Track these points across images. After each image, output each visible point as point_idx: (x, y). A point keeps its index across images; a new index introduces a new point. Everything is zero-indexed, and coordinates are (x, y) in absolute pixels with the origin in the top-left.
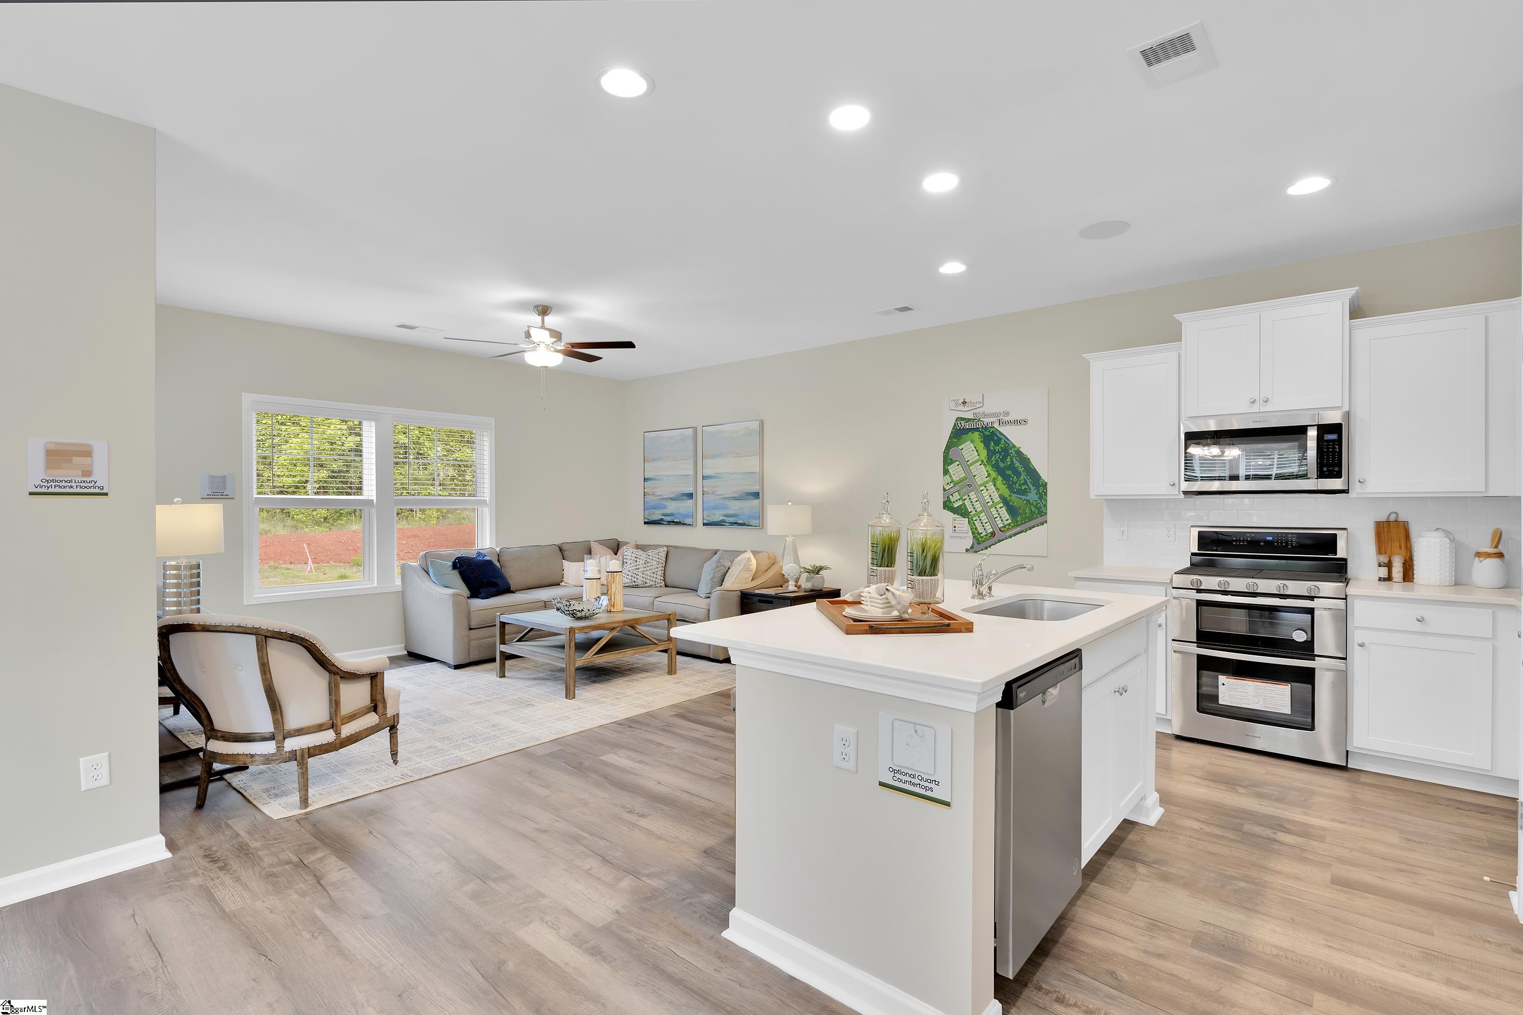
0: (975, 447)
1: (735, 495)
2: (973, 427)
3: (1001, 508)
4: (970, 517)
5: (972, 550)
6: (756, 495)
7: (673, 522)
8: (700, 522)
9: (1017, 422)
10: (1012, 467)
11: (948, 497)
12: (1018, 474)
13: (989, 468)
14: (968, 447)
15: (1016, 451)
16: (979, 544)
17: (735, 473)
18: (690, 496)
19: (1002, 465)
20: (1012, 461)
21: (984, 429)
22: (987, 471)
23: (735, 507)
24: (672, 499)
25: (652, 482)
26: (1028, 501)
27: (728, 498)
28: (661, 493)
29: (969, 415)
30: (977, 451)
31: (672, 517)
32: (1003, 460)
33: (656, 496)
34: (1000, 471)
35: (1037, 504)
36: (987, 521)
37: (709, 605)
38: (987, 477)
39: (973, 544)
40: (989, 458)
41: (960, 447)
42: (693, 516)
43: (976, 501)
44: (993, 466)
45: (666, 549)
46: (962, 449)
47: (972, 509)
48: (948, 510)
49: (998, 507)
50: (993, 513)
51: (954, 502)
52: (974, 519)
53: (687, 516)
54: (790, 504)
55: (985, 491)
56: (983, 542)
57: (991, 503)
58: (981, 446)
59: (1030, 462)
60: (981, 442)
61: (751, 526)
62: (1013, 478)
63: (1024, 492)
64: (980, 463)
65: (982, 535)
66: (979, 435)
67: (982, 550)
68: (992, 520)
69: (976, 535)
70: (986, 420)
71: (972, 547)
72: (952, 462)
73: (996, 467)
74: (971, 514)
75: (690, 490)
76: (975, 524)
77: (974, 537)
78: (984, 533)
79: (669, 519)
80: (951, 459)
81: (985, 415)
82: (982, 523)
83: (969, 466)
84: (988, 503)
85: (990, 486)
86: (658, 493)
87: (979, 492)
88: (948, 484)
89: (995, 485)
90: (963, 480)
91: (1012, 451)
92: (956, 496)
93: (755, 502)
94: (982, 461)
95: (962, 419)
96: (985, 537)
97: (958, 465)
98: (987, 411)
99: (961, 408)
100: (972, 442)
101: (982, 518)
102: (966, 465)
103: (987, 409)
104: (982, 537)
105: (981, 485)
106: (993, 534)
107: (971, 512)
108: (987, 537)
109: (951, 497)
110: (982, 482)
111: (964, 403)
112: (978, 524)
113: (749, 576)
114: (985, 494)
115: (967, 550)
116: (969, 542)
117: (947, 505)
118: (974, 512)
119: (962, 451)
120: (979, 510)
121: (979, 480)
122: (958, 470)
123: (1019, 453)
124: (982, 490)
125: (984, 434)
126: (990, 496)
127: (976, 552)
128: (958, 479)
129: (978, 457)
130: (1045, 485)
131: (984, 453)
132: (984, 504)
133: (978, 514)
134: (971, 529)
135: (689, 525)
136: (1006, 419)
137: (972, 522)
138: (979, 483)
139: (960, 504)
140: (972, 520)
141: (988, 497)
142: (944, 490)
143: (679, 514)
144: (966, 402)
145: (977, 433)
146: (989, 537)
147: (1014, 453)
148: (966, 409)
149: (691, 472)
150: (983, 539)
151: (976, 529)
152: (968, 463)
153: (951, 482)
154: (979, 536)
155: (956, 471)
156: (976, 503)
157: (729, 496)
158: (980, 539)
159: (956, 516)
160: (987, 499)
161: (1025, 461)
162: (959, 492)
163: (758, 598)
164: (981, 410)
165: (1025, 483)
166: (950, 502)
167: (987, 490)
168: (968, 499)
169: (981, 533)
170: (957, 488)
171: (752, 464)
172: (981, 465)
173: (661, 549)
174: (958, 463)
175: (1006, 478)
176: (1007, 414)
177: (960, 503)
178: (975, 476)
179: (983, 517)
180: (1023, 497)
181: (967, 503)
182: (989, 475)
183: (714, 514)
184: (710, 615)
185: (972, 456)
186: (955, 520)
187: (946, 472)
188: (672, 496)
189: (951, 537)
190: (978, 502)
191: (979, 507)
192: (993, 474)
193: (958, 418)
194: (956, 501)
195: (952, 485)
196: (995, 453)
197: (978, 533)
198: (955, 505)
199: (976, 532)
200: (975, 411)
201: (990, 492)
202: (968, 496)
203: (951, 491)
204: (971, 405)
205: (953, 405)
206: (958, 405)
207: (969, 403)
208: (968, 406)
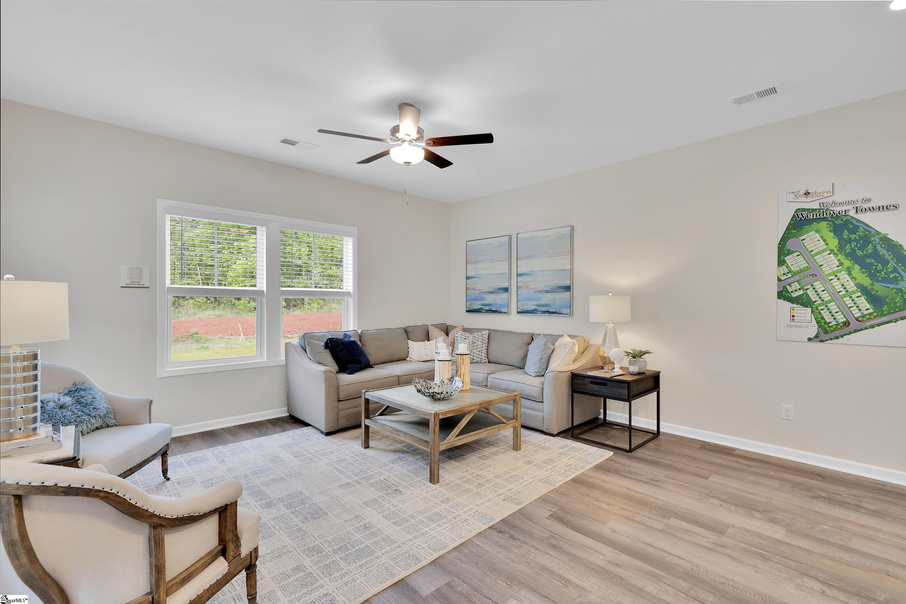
0: (821, 237)
1: (547, 289)
2: (818, 217)
3: (858, 297)
4: (814, 306)
5: (817, 339)
6: (568, 288)
7: (491, 310)
8: (514, 310)
9: (882, 208)
10: (875, 255)
11: (784, 287)
13: (841, 257)
14: (813, 237)
15: (881, 238)
16: (826, 333)
17: (547, 271)
18: (506, 290)
19: (860, 252)
20: (875, 248)
21: (834, 218)
22: (839, 260)
23: (547, 299)
24: (490, 293)
25: (473, 279)
27: (541, 291)
28: (480, 288)
29: (815, 205)
30: (824, 240)
31: (490, 307)
32: (863, 248)
33: (476, 290)
34: (858, 260)
36: (838, 310)
37: (543, 383)
38: (838, 266)
39: (818, 333)
40: (841, 248)
41: (801, 238)
42: (508, 306)
43: (823, 291)
44: (847, 255)
45: (487, 332)
46: (803, 240)
47: (817, 299)
48: (784, 300)
49: (854, 296)
50: (847, 303)
51: (792, 292)
52: (820, 308)
53: (503, 306)
54: (610, 294)
55: (835, 280)
56: (832, 331)
57: (844, 292)
58: (830, 236)
60: (830, 231)
61: (562, 314)
62: (877, 266)
64: (829, 252)
65: (830, 325)
66: (827, 224)
67: (831, 339)
68: (844, 309)
69: (823, 324)
70: (837, 209)
71: (817, 336)
72: (789, 253)
73: (852, 256)
74: (815, 303)
75: (506, 285)
76: (820, 314)
77: (819, 327)
78: (834, 323)
79: (487, 308)
80: (789, 250)
81: (834, 204)
82: (831, 312)
83: (813, 256)
84: (840, 292)
85: (844, 276)
86: (478, 288)
87: (826, 281)
88: (784, 274)
89: (849, 274)
90: (805, 270)
91: (876, 238)
92: (796, 286)
93: (567, 294)
94: (832, 250)
95: (803, 210)
96: (835, 327)
97: (798, 255)
98: (839, 200)
99: (803, 199)
100: (817, 231)
101: (831, 308)
102: (808, 255)
103: (838, 198)
104: (831, 327)
105: (830, 275)
106: (847, 324)
107: (815, 302)
108: (839, 327)
109: (788, 287)
110: (830, 271)
111: (807, 194)
112: (825, 314)
113: (572, 357)
114: (835, 283)
115: (810, 339)
116: (813, 330)
117: (783, 295)
118: (819, 302)
119: (803, 242)
120: (826, 299)
121: (826, 270)
122: (798, 261)
123: (885, 239)
124: (831, 280)
125: (835, 223)
126: (843, 285)
127: (822, 341)
128: (798, 269)
129: (825, 247)
131: (834, 242)
132: (833, 293)
133: (826, 304)
134: (816, 319)
135: (505, 313)
136: (866, 206)
137: (817, 311)
138: (826, 273)
139: (801, 293)
140: (817, 309)
141: (840, 286)
142: (779, 280)
143: (496, 304)
144: (809, 193)
145: (824, 224)
146: (841, 327)
147: (878, 240)
148: (809, 199)
149: (507, 271)
150: (832, 329)
151: (823, 318)
152: (812, 253)
153: (788, 273)
154: (826, 326)
155: (795, 262)
156: (823, 293)
158: (828, 329)
159: (795, 305)
160: (839, 288)
162: (800, 282)
163: (591, 380)
164: (830, 200)
166: (787, 291)
167: (838, 279)
168: (811, 289)
169: (830, 323)
170: (797, 278)
171: (564, 263)
172: (829, 254)
173: (484, 332)
174: (798, 253)
175: (866, 266)
176: (868, 201)
177: (801, 292)
178: (821, 266)
179: (833, 307)
181: (811, 293)
182: (841, 264)
183: (527, 305)
184: (544, 393)
185: (819, 245)
186: (794, 310)
187: (781, 263)
188: (490, 290)
189: (788, 326)
190: (825, 292)
191: (826, 296)
192: (847, 263)
193: (798, 209)
194: (796, 291)
195: (789, 275)
196: (850, 241)
197: (826, 323)
198: (794, 295)
199: (823, 321)
200: (821, 201)
201: (843, 281)
202: (812, 285)
203: (789, 281)
204: (816, 195)
205: (791, 197)
206: (798, 196)
207: (814, 194)
208: (811, 196)
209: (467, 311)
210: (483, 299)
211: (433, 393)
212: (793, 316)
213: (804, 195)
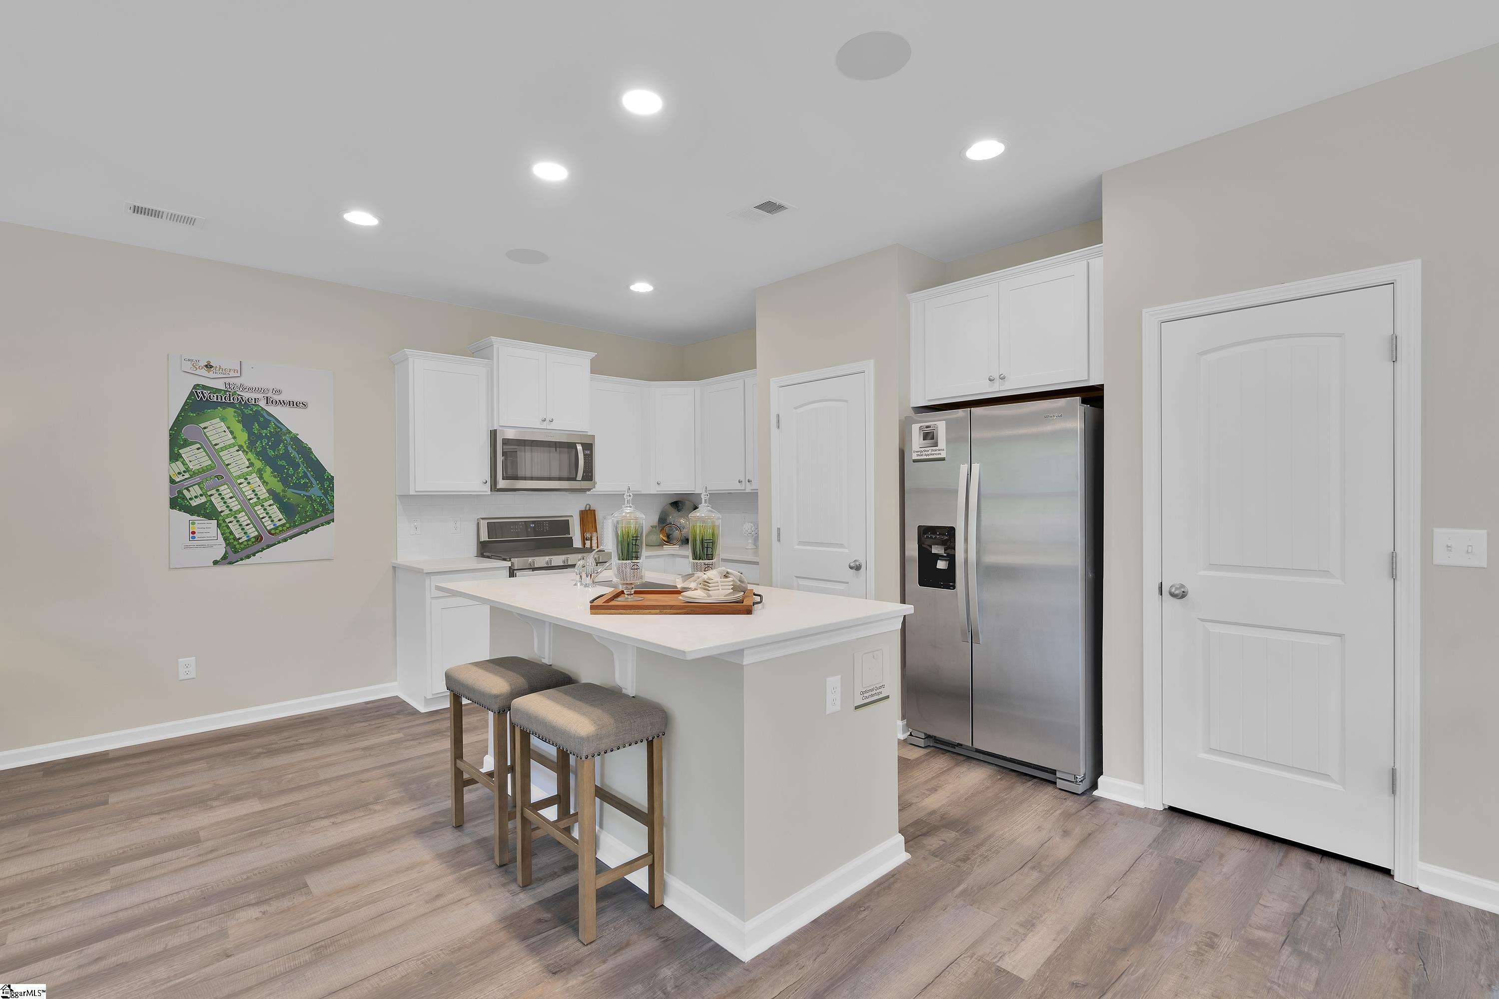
0: (228, 428)
2: (224, 400)
3: (270, 505)
4: (220, 518)
5: (226, 560)
9: (291, 404)
10: (286, 456)
11: (180, 492)
12: (296, 466)
13: (251, 456)
14: (217, 426)
15: (291, 438)
16: (236, 551)
19: (271, 453)
20: (286, 448)
21: (243, 405)
22: (249, 460)
26: (310, 497)
29: (219, 385)
30: (232, 432)
32: (274, 447)
34: (269, 461)
35: (321, 500)
36: (249, 522)
38: (248, 467)
39: (226, 553)
40: (252, 444)
41: (203, 425)
43: (231, 498)
44: (258, 454)
46: (205, 428)
47: (224, 508)
48: (180, 510)
49: (266, 504)
50: (258, 512)
51: (191, 499)
52: (227, 520)
55: (245, 484)
56: (242, 549)
57: (255, 500)
58: (238, 427)
59: (312, 452)
60: (239, 421)
62: (288, 470)
63: (305, 487)
64: (237, 448)
65: (240, 541)
66: (235, 412)
67: (242, 560)
68: (256, 521)
69: (232, 541)
70: (246, 395)
71: (224, 558)
72: (186, 444)
73: (262, 455)
74: (222, 514)
76: (228, 527)
77: (227, 545)
78: (245, 538)
80: (185, 440)
81: (243, 388)
82: (240, 525)
83: (218, 451)
84: (251, 499)
85: (254, 479)
87: (234, 485)
88: (179, 473)
89: (261, 478)
90: (208, 470)
91: (287, 437)
92: (196, 490)
94: (241, 447)
95: (205, 387)
96: (245, 543)
97: (198, 449)
98: (248, 384)
99: (204, 372)
100: (223, 419)
101: (241, 520)
102: (211, 450)
103: (248, 380)
104: (241, 543)
105: (239, 477)
106: (259, 538)
107: (222, 512)
108: (250, 543)
109: (185, 492)
110: (239, 473)
112: (234, 527)
114: (245, 488)
115: (216, 563)
116: (220, 550)
117: (178, 503)
118: (227, 512)
119: (205, 430)
120: (235, 509)
121: (235, 471)
122: (199, 456)
123: (296, 440)
124: (241, 484)
125: (243, 412)
126: (254, 491)
127: (231, 563)
128: (198, 467)
129: (233, 441)
130: (331, 479)
131: (243, 437)
132: (243, 501)
133: (234, 514)
134: (222, 534)
136: (277, 398)
137: (224, 525)
138: (234, 474)
139: (203, 501)
140: (224, 521)
141: (250, 492)
142: (172, 481)
144: (211, 367)
145: (230, 411)
146: (253, 542)
147: (289, 440)
148: (211, 375)
150: (242, 546)
151: (231, 533)
152: (216, 447)
153: (184, 472)
154: (235, 543)
155: (195, 457)
156: (231, 500)
158: (238, 546)
159: (195, 517)
160: (249, 494)
161: (305, 452)
162: (202, 486)
164: (238, 381)
165: (305, 476)
166: (184, 498)
167: (249, 483)
168: (216, 495)
169: (240, 539)
170: (197, 479)
172: (238, 451)
174: (198, 446)
175: (278, 471)
176: (279, 392)
177: (203, 499)
178: (228, 465)
179: (243, 518)
180: (303, 493)
181: (216, 500)
182: (251, 465)
185: (225, 438)
186: (194, 524)
187: (174, 457)
189: (187, 547)
190: (234, 499)
191: (235, 505)
192: (258, 464)
193: (198, 385)
194: (196, 497)
195: (187, 475)
196: (260, 437)
197: (235, 539)
198: (194, 503)
199: (231, 537)
200: (227, 381)
201: (253, 486)
202: (218, 490)
203: (186, 483)
204: (221, 371)
205: (188, 366)
206: (197, 367)
207: (217, 369)
208: (214, 371)
212: (193, 533)
213: (205, 368)
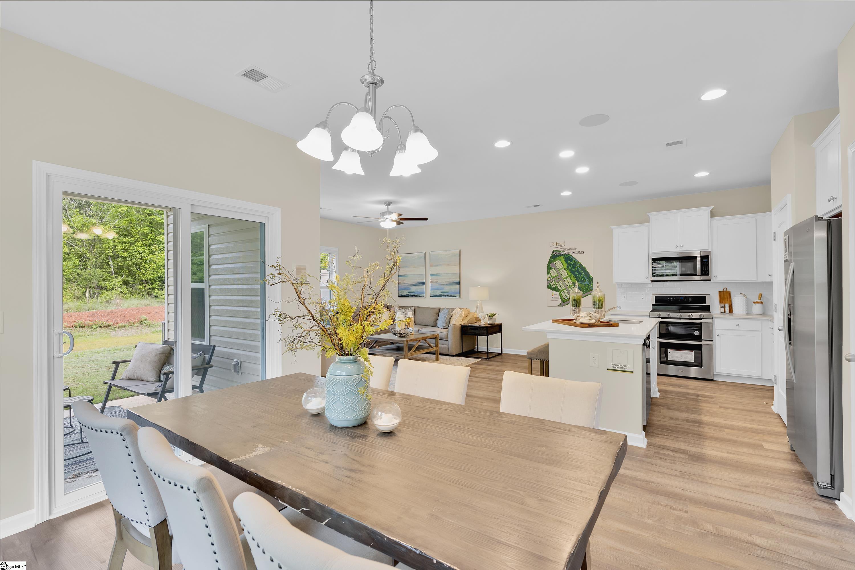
0: (561, 263)
1: (447, 283)
2: (560, 254)
4: (559, 292)
5: (561, 305)
6: (458, 283)
7: (414, 295)
8: (428, 295)
9: (580, 252)
10: (578, 271)
11: (550, 283)
12: (581, 274)
13: (568, 271)
14: (559, 262)
15: (579, 265)
16: (564, 303)
17: (447, 273)
18: (423, 284)
19: (573, 270)
20: (578, 268)
21: (565, 255)
22: (567, 273)
23: (447, 289)
24: (414, 285)
25: (403, 277)
26: (585, 285)
27: (444, 285)
29: (559, 249)
30: (562, 264)
31: (414, 293)
32: (574, 268)
33: (405, 284)
34: (573, 273)
35: (589, 286)
36: (567, 293)
37: (448, 331)
40: (568, 267)
41: (555, 263)
42: (425, 293)
43: (562, 285)
44: (570, 270)
45: (414, 308)
47: (560, 288)
48: (550, 289)
49: (572, 287)
50: (570, 290)
51: (552, 285)
52: (561, 292)
53: (422, 293)
54: (479, 287)
55: (566, 281)
57: (569, 286)
58: (564, 262)
59: (586, 269)
60: (564, 260)
61: (455, 297)
62: (578, 275)
63: (583, 281)
64: (564, 269)
65: (565, 299)
66: (563, 257)
67: (565, 305)
68: (569, 293)
70: (566, 251)
71: (560, 304)
72: (551, 269)
73: (571, 271)
75: (423, 281)
76: (562, 295)
77: (561, 300)
79: (412, 294)
80: (551, 268)
81: (565, 249)
82: (565, 294)
83: (559, 270)
84: (568, 285)
85: (568, 278)
86: (406, 282)
87: (563, 281)
88: (549, 278)
89: (570, 278)
90: (556, 276)
91: (578, 264)
92: (553, 283)
93: (458, 286)
94: (565, 268)
95: (556, 251)
96: (566, 300)
97: (554, 270)
98: (567, 248)
99: (555, 246)
100: (560, 260)
101: (565, 292)
102: (557, 270)
103: (566, 247)
104: (565, 300)
105: (564, 278)
106: (570, 299)
108: (567, 300)
110: (564, 277)
111: (556, 244)
113: (461, 318)
114: (566, 282)
115: (558, 306)
116: (559, 302)
117: (549, 287)
118: (561, 290)
121: (563, 276)
123: (581, 265)
124: (565, 280)
125: (565, 257)
127: (562, 306)
128: (554, 276)
129: (563, 267)
130: (592, 278)
131: (565, 265)
132: (566, 286)
133: (563, 290)
134: (560, 297)
135: (423, 297)
136: (575, 251)
137: (560, 294)
141: (568, 283)
142: (548, 280)
143: (417, 292)
144: (557, 244)
147: (578, 265)
148: (557, 246)
149: (424, 273)
151: (562, 296)
152: (558, 269)
153: (551, 277)
154: (563, 300)
155: (553, 273)
156: (562, 286)
157: (444, 283)
158: (564, 301)
159: (553, 291)
161: (583, 268)
162: (555, 281)
163: (470, 328)
164: (564, 247)
165: (584, 277)
166: (551, 285)
167: (567, 280)
170: (554, 279)
171: (456, 269)
172: (564, 270)
173: (412, 308)
174: (554, 269)
175: (575, 275)
176: (575, 249)
177: (555, 286)
178: (561, 274)
180: (583, 283)
181: (558, 286)
182: (568, 274)
183: (436, 292)
184: (449, 336)
185: (561, 266)
186: (553, 293)
187: (548, 273)
188: (414, 284)
189: (551, 300)
190: (563, 285)
191: (563, 288)
192: (570, 274)
193: (554, 250)
194: (553, 285)
195: (551, 278)
196: (570, 265)
197: (563, 298)
198: (553, 287)
199: (562, 298)
200: (561, 248)
201: (568, 281)
202: (559, 283)
203: (551, 281)
205: (551, 245)
207: (559, 244)
209: (399, 296)
210: (410, 289)
211: (402, 333)
212: (553, 296)
